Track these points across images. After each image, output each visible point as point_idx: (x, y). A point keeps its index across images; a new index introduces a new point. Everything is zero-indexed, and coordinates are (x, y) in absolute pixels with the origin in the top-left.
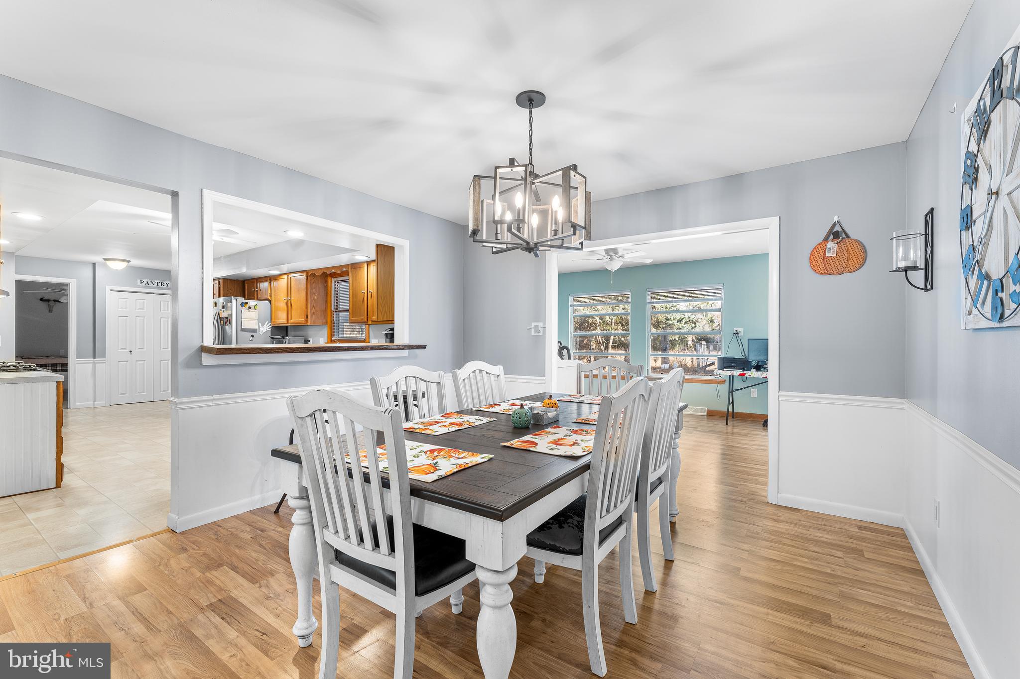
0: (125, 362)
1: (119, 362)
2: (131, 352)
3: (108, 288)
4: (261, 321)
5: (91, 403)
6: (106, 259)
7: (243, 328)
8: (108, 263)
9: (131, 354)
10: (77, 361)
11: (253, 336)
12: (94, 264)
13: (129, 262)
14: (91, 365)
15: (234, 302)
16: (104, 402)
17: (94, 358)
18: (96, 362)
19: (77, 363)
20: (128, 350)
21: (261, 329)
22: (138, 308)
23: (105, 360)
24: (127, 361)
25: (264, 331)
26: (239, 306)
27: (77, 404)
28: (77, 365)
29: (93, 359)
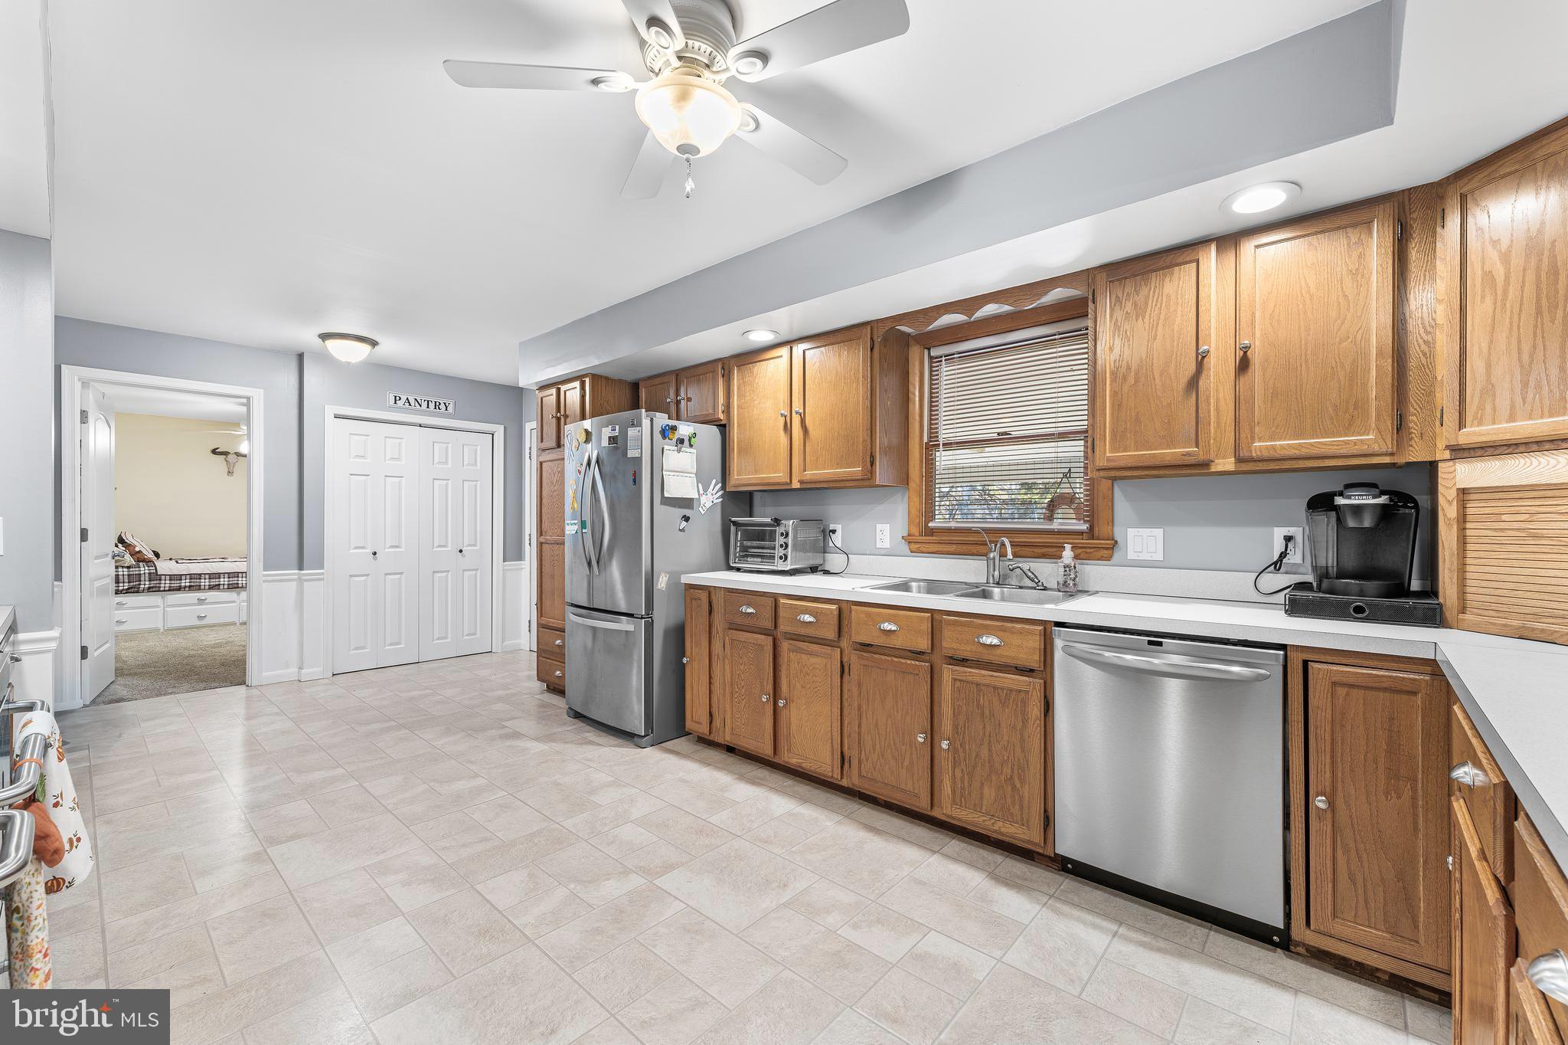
0: (363, 578)
1: (351, 576)
2: (375, 554)
3: (330, 411)
4: (702, 479)
5: (292, 672)
6: (325, 337)
7: (666, 495)
8: (331, 344)
9: (375, 559)
10: (265, 576)
11: (686, 519)
12: (300, 357)
13: (374, 343)
14: (294, 584)
15: (646, 423)
16: (321, 668)
17: (301, 568)
18: (304, 578)
19: (264, 581)
20: (370, 551)
21: (703, 499)
22: (389, 456)
23: (323, 574)
24: (368, 575)
25: (709, 505)
26: (657, 436)
27: (265, 674)
28: (264, 585)
29: (297, 571)
